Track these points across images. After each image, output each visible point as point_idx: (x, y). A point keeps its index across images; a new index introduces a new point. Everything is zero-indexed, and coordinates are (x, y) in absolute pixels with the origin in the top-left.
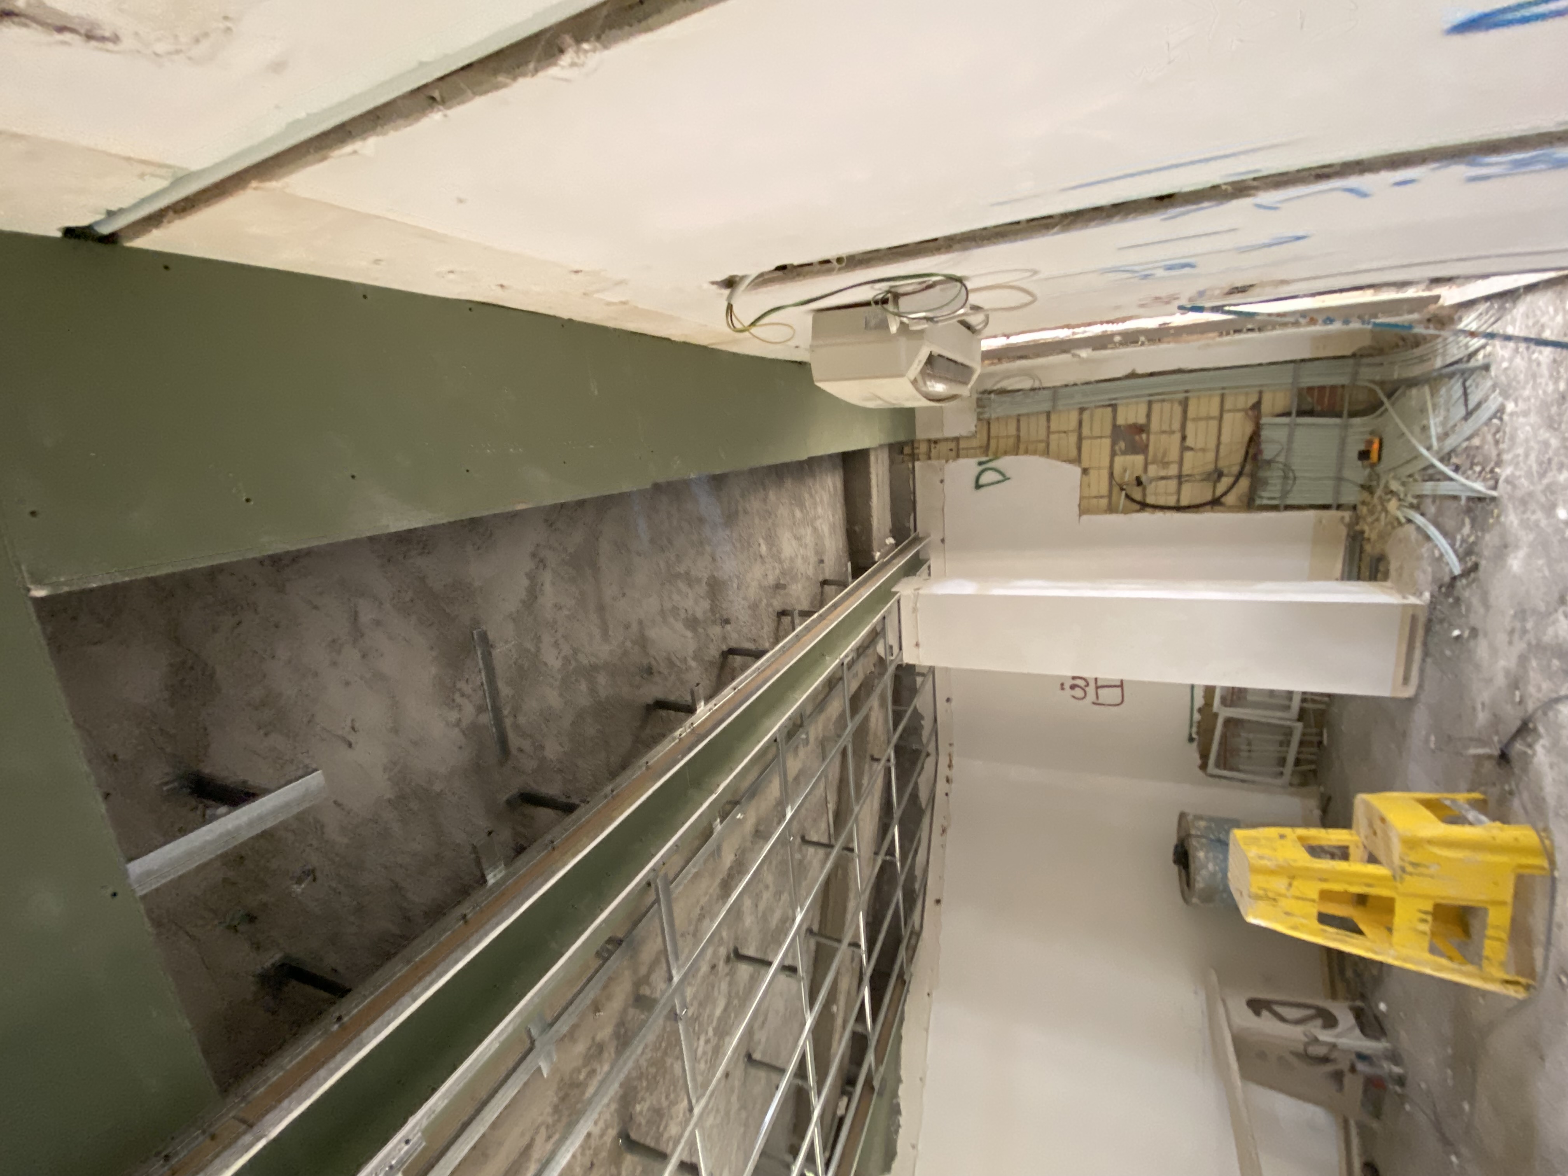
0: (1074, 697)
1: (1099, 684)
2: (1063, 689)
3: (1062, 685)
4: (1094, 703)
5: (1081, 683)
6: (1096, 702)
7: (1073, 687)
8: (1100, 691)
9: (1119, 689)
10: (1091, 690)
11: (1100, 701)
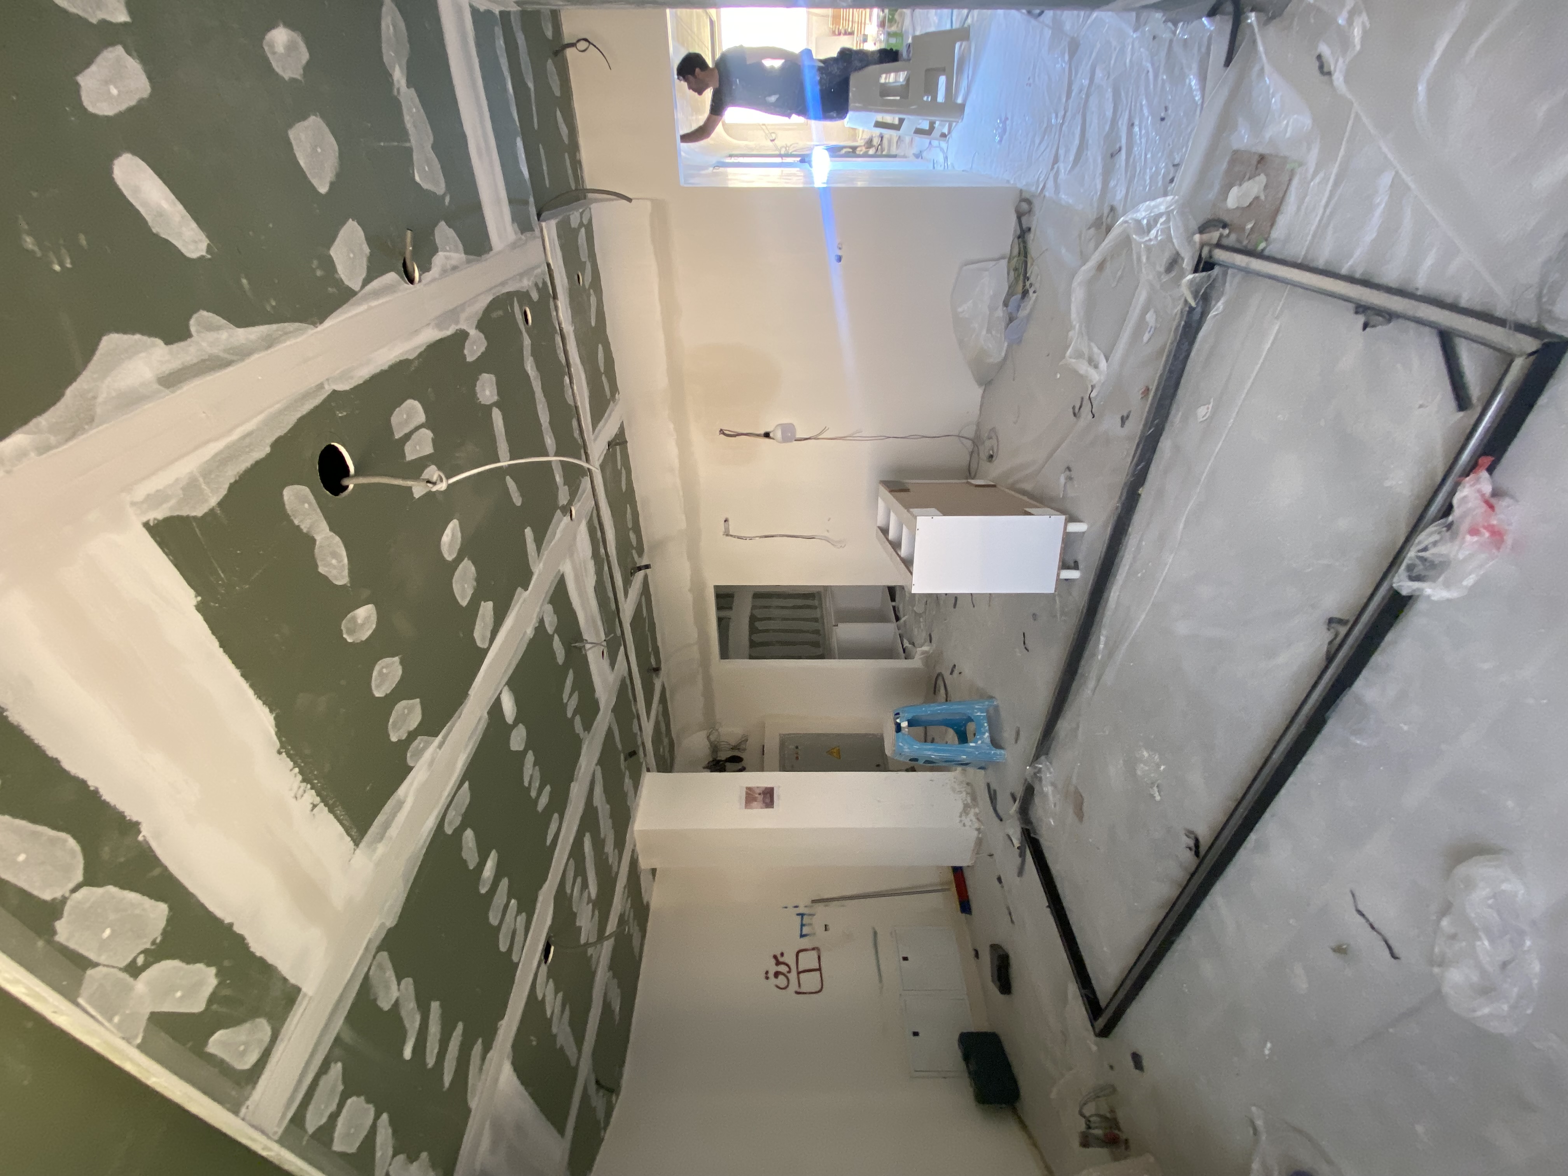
0: (777, 987)
1: (800, 969)
2: (767, 978)
3: (767, 973)
4: (797, 993)
5: (783, 969)
6: (799, 990)
7: (777, 974)
8: (801, 975)
9: (818, 973)
10: (793, 976)
11: (803, 990)
